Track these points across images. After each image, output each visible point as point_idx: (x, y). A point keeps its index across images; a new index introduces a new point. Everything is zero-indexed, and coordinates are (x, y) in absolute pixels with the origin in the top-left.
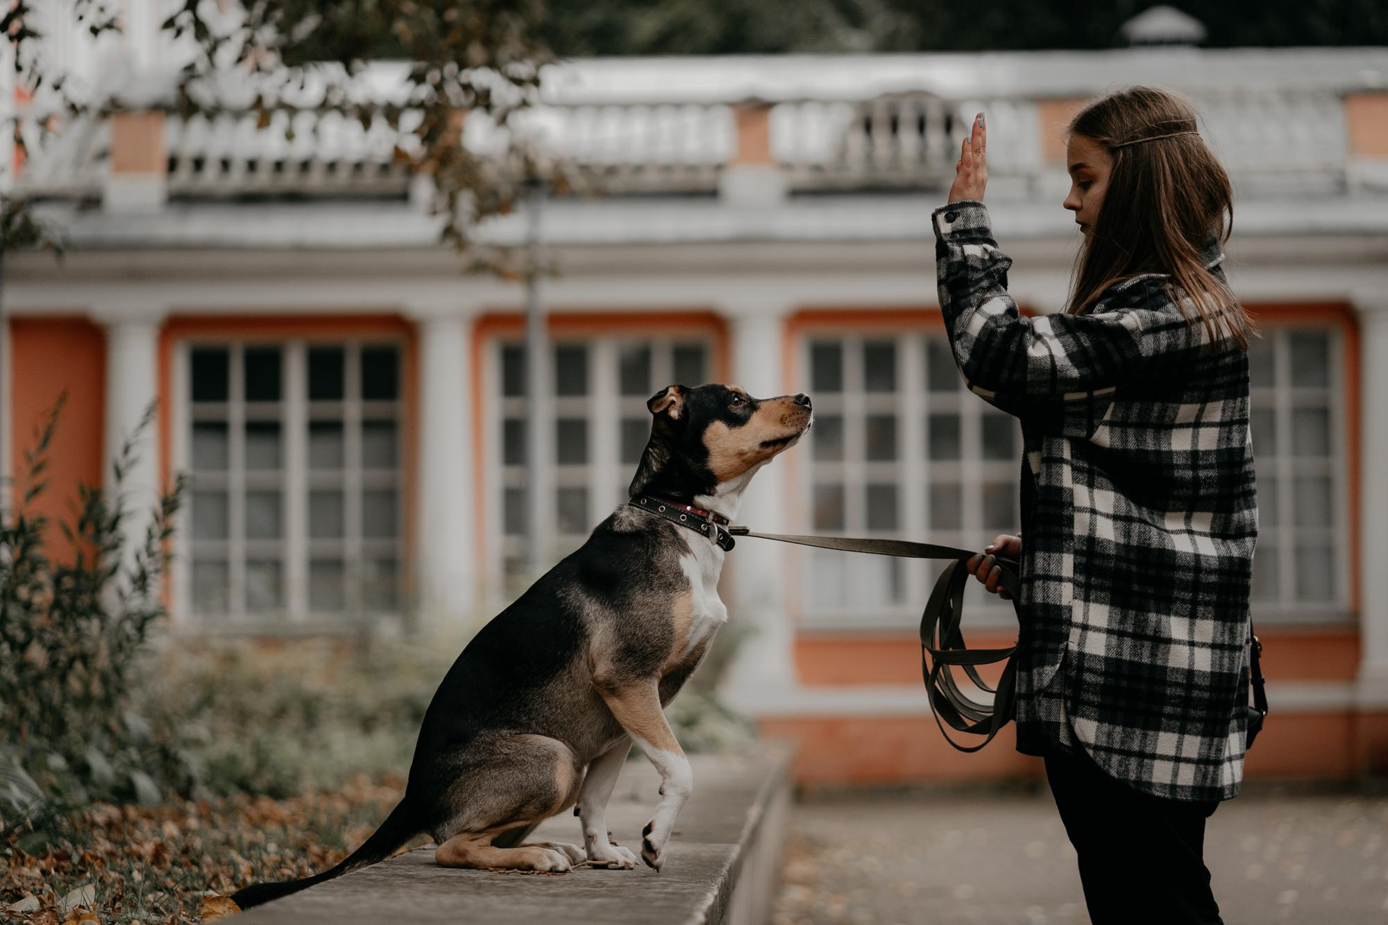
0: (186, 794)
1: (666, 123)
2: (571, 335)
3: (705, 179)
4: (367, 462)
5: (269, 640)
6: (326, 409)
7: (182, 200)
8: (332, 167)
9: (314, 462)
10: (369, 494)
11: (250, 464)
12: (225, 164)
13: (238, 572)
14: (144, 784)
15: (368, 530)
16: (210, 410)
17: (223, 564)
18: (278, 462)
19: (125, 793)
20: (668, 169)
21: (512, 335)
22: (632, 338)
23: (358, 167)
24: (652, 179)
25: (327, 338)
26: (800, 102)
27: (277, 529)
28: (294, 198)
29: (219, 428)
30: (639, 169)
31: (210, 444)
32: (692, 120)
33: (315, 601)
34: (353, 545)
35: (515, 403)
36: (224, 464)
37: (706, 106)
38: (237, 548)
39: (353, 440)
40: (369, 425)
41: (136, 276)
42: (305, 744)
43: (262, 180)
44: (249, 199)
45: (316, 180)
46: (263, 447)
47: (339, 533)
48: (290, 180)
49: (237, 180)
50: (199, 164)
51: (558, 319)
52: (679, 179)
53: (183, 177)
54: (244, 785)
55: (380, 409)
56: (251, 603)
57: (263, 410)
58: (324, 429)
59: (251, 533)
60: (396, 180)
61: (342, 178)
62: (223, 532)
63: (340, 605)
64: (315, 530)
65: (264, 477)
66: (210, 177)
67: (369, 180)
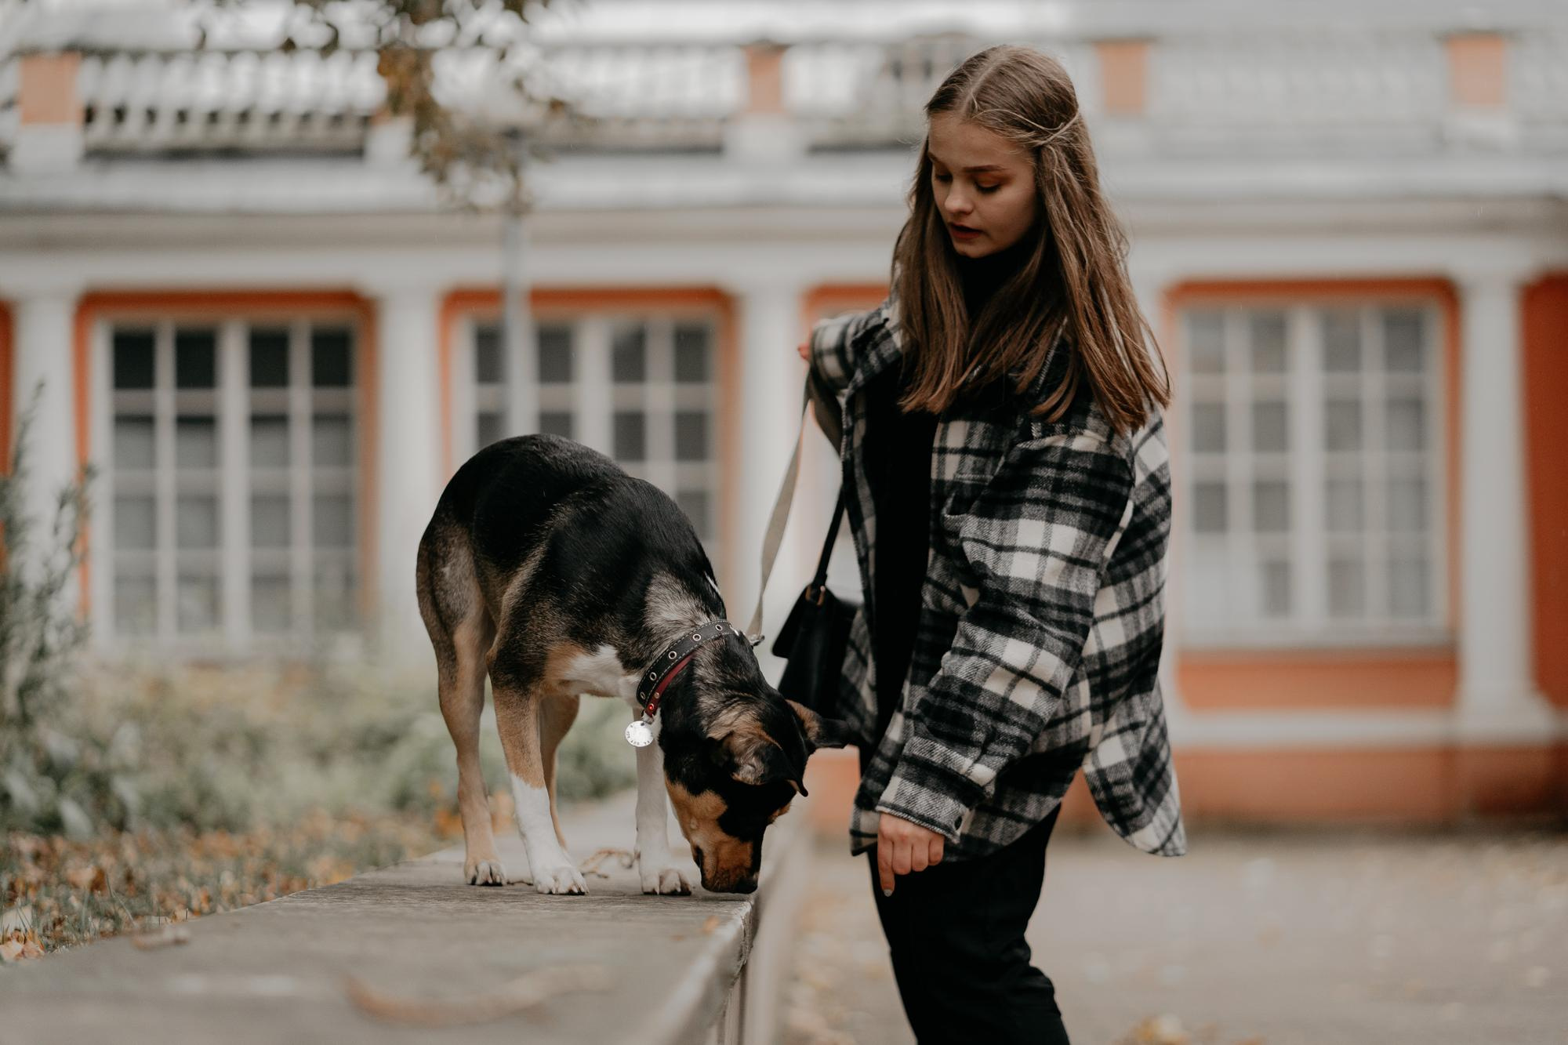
0: (120, 826)
1: (664, 69)
2: (556, 313)
3: (707, 133)
4: (319, 460)
5: (205, 665)
6: (270, 398)
7: (101, 156)
8: (275, 118)
9: (255, 460)
10: (320, 500)
11: (181, 462)
12: (151, 115)
13: (167, 587)
14: (73, 814)
15: (320, 538)
16: (134, 400)
17: (150, 581)
18: (213, 460)
19: (51, 824)
20: (664, 121)
21: (487, 313)
22: (623, 318)
23: (306, 118)
24: (647, 133)
25: (271, 317)
26: (819, 44)
27: (213, 537)
28: (230, 153)
29: (145, 421)
30: (631, 122)
31: (135, 440)
32: (693, 65)
33: (258, 620)
34: (302, 556)
35: (490, 390)
36: (151, 462)
37: (712, 47)
38: (167, 559)
39: (302, 436)
40: (320, 419)
41: (46, 245)
42: (254, 773)
43: (194, 133)
44: (179, 155)
45: (255, 134)
46: (196, 443)
47: (285, 541)
48: (225, 132)
49: (164, 133)
50: (120, 114)
51: (541, 296)
52: (677, 133)
53: (102, 129)
54: (187, 818)
55: (332, 397)
56: (183, 622)
57: (196, 401)
58: (268, 422)
59: (182, 542)
60: (349, 134)
61: (287, 131)
62: (150, 540)
63: (286, 622)
64: (257, 538)
65: (197, 477)
66: (133, 131)
67: (318, 132)
